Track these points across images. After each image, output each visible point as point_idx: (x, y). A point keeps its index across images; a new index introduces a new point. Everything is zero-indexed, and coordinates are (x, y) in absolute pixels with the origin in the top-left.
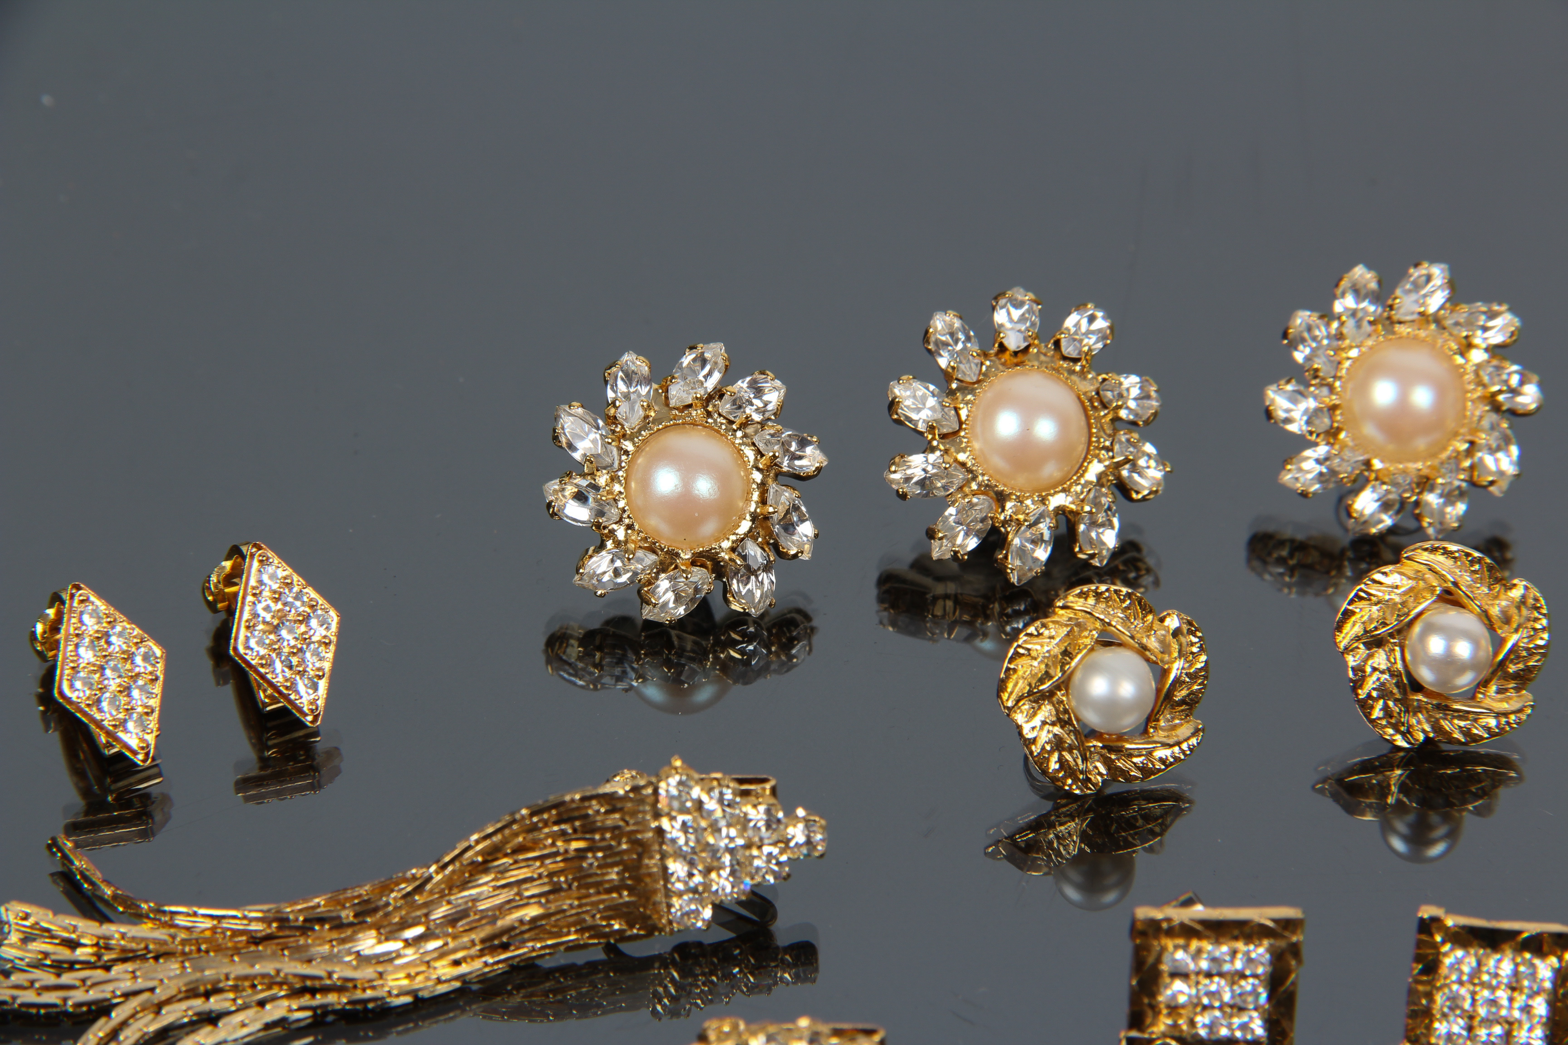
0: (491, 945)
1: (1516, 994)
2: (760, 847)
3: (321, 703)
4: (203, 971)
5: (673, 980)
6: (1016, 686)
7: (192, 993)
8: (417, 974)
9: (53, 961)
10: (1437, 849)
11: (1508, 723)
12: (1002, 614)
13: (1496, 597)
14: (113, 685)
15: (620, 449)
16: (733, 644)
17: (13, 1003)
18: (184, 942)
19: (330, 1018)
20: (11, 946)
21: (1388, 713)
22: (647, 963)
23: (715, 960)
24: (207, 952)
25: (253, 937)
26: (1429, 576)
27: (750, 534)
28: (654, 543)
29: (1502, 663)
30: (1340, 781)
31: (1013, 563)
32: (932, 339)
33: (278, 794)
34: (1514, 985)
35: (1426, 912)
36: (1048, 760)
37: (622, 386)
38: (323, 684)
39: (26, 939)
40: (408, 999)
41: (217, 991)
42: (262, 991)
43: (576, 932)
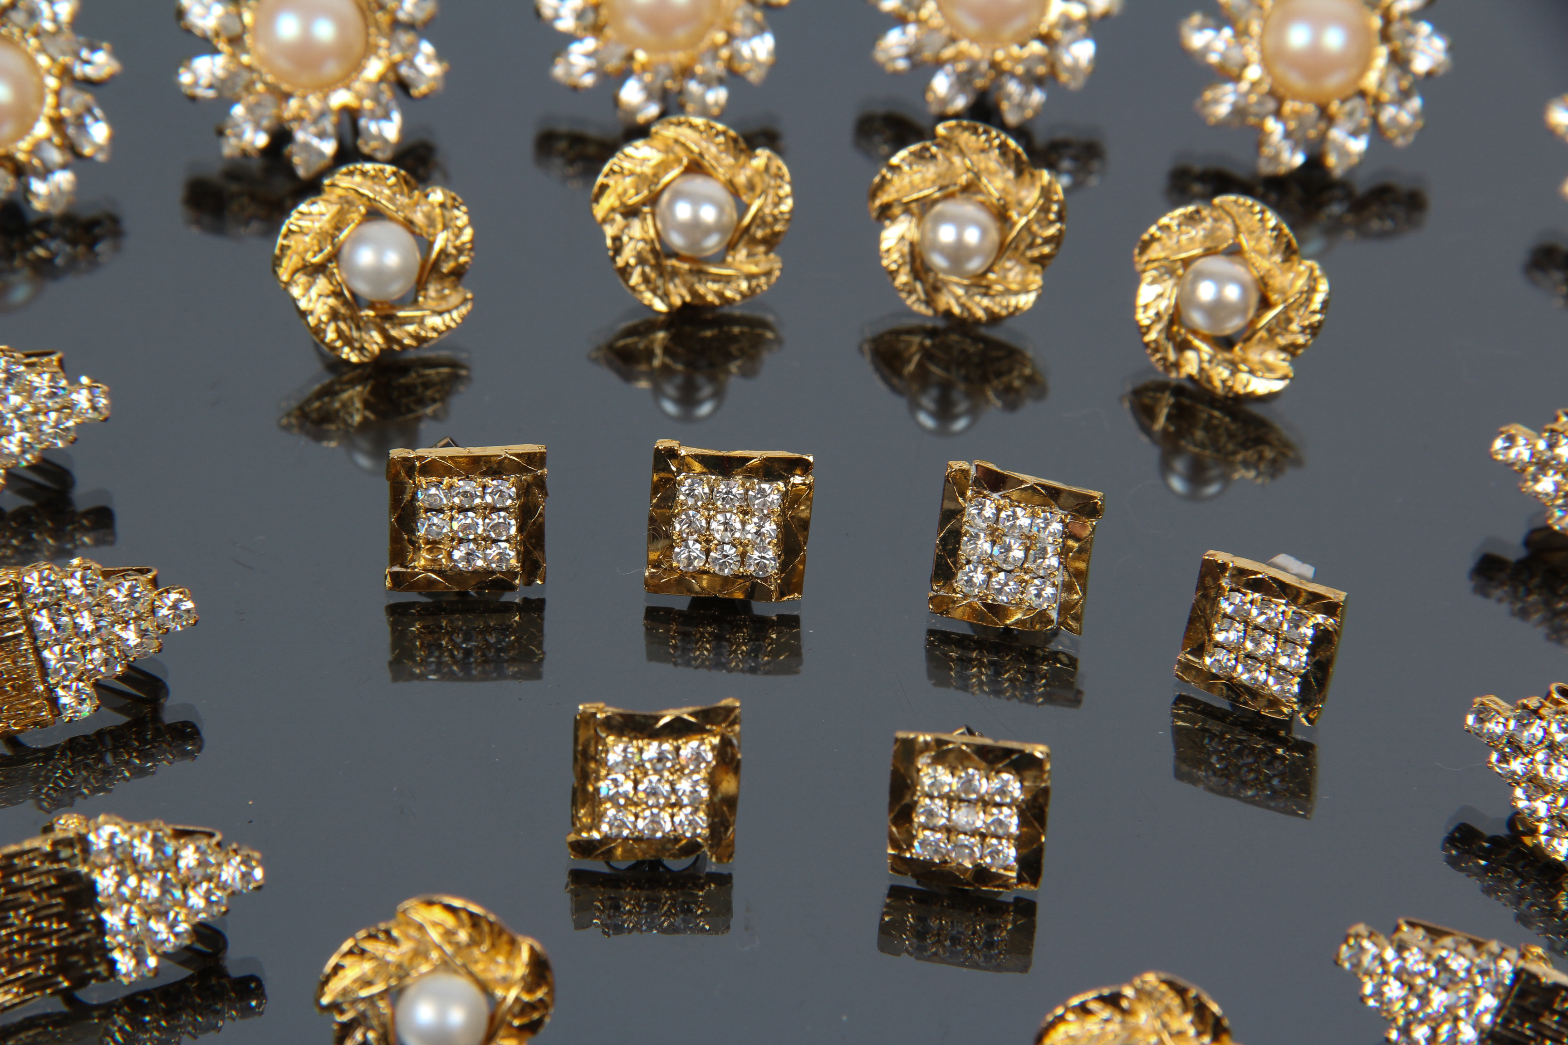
1: (747, 517)
2: (46, 414)
6: (291, 261)
10: (705, 409)
11: (758, 286)
13: (743, 167)
16: (39, 242)
21: (646, 280)
23: (16, 525)
26: (678, 149)
29: (748, 228)
30: (610, 347)
31: (299, 157)
34: (745, 508)
35: (663, 444)
36: (324, 331)
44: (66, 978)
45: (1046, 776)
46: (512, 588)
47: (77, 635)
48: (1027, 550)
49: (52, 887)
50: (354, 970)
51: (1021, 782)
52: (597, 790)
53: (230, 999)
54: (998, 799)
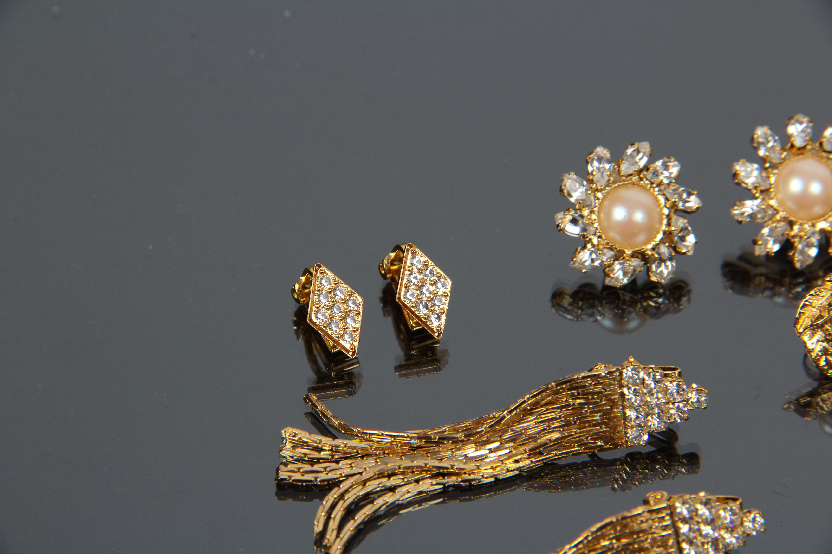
0: (534, 452)
2: (673, 404)
3: (442, 326)
4: (387, 464)
5: (626, 472)
6: (804, 322)
7: (381, 475)
8: (497, 467)
9: (309, 458)
12: (790, 284)
14: (338, 316)
15: (595, 197)
16: (651, 298)
17: (289, 480)
18: (376, 449)
19: (451, 489)
20: (286, 450)
22: (613, 462)
23: (647, 461)
24: (388, 454)
25: (411, 447)
27: (662, 241)
28: (612, 246)
31: (797, 257)
32: (756, 141)
33: (418, 373)
36: (819, 360)
37: (596, 164)
38: (443, 317)
39: (294, 447)
40: (492, 480)
41: (394, 474)
42: (418, 474)
43: (578, 446)
47: (700, 535)
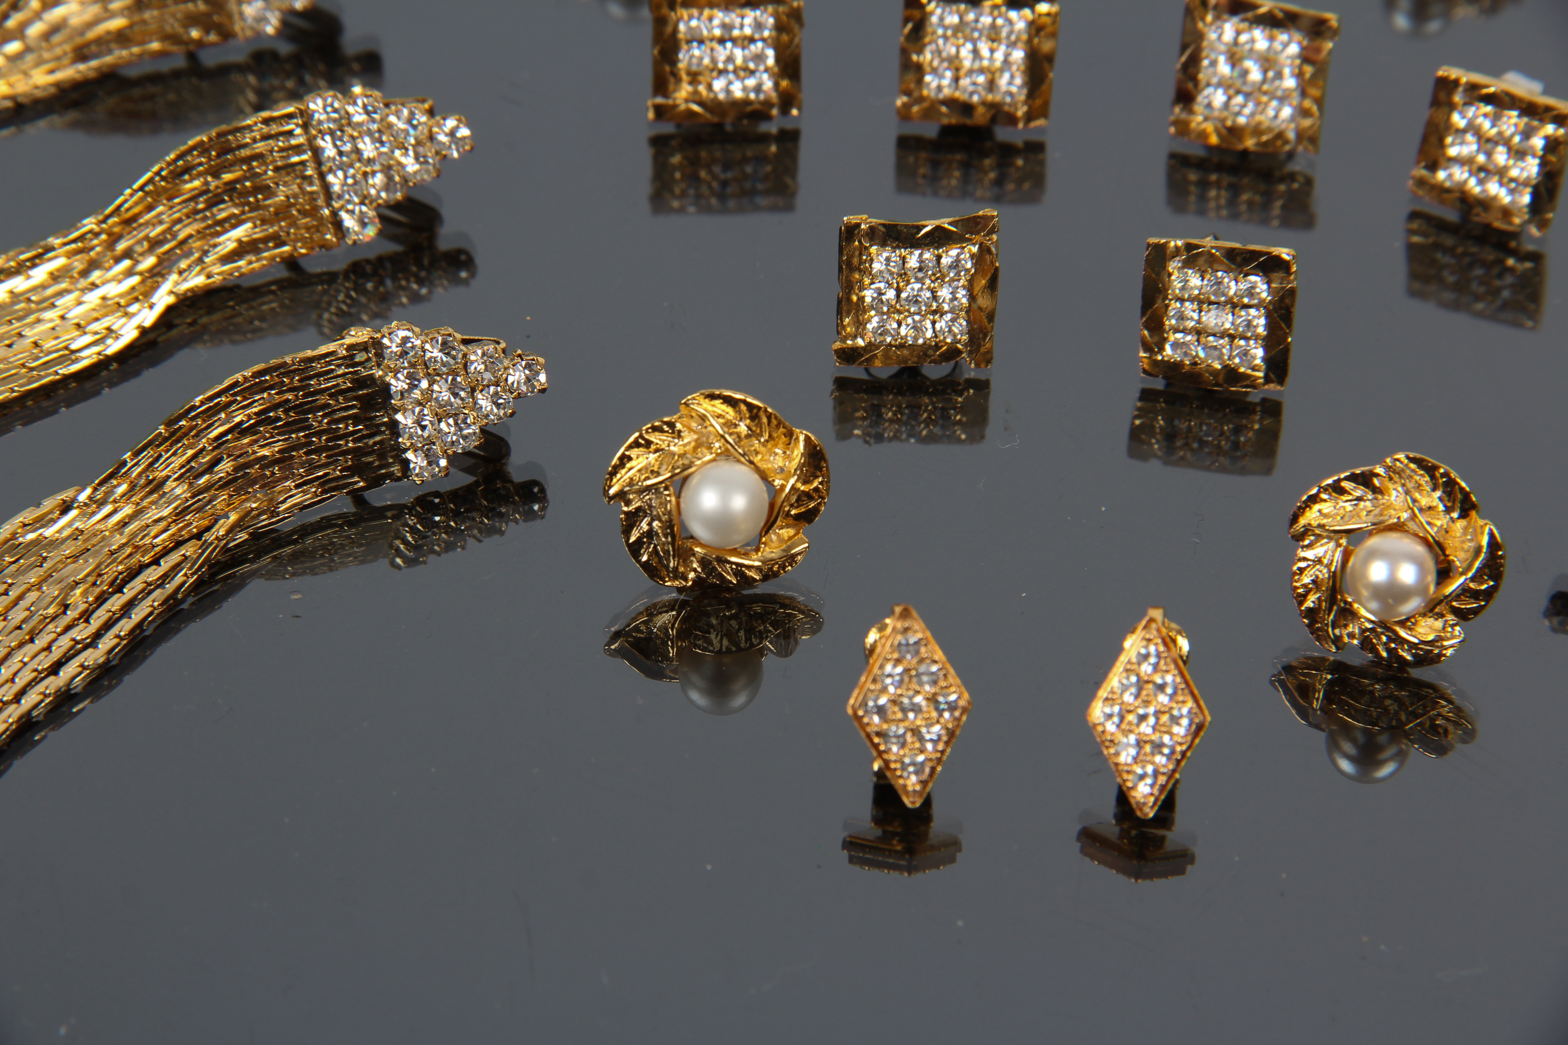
1: (995, 44)
34: (993, 36)
44: (363, 480)
45: (1292, 277)
46: (768, 117)
47: (359, 160)
48: (1265, 72)
49: (349, 390)
50: (640, 460)
51: (1269, 283)
52: (862, 299)
53: (514, 503)
54: (1246, 300)
